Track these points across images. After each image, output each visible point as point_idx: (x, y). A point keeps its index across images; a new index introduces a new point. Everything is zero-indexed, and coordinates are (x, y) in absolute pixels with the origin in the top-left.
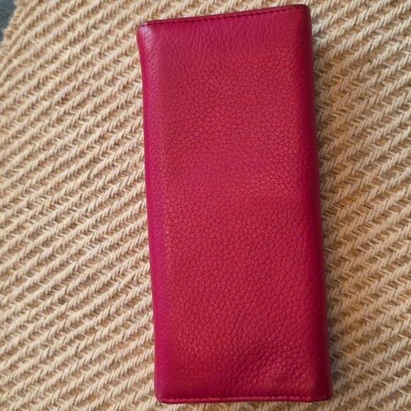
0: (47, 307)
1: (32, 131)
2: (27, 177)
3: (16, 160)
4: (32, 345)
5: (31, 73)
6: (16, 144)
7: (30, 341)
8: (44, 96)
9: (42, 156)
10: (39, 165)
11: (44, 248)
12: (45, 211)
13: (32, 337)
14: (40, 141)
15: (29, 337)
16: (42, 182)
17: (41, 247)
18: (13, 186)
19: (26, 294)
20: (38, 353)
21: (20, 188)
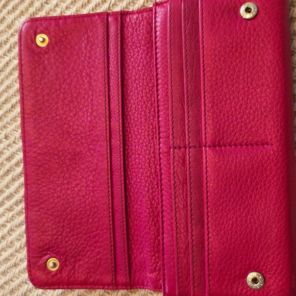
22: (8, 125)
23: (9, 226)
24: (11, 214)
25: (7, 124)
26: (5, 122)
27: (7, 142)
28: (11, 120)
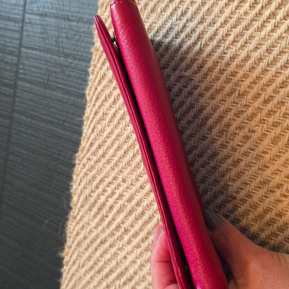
0: (146, 248)
1: (117, 132)
2: (119, 162)
3: (111, 151)
4: (142, 273)
5: (109, 94)
6: (109, 141)
7: (140, 270)
8: (119, 107)
9: (125, 147)
10: (125, 153)
11: (137, 208)
12: (133, 183)
13: (141, 268)
14: (122, 137)
15: (139, 268)
16: (128, 164)
17: (135, 207)
18: (113, 169)
19: (132, 239)
20: (146, 279)
21: (117, 169)
22: (123, 170)
23: (139, 261)
24: (139, 251)
25: (122, 168)
26: (120, 167)
27: (126, 185)
28: (125, 165)
